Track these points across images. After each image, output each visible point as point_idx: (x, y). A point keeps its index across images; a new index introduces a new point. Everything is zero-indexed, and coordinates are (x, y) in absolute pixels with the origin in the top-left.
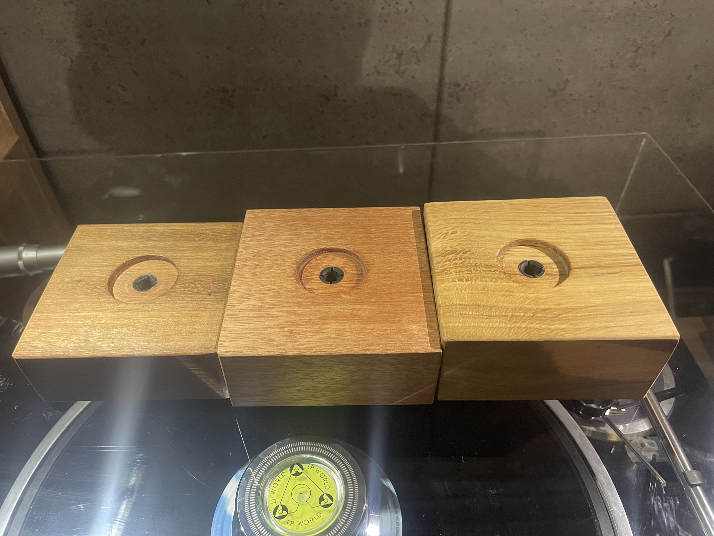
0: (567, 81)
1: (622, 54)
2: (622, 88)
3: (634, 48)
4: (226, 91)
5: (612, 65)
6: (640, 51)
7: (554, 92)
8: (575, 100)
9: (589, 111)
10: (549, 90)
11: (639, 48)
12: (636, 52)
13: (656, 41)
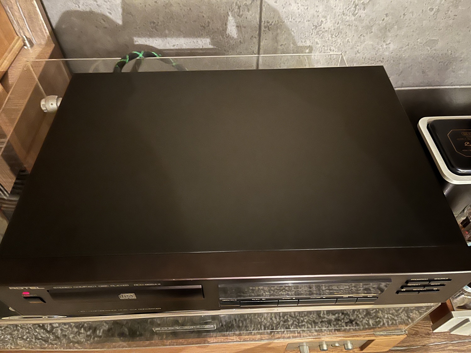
0: (322, 22)
1: (348, 8)
3: (354, 6)
4: (154, 23)
5: (344, 14)
7: (316, 27)
8: (326, 31)
9: (334, 36)
10: (314, 26)
11: (357, 5)
13: (365, 3)
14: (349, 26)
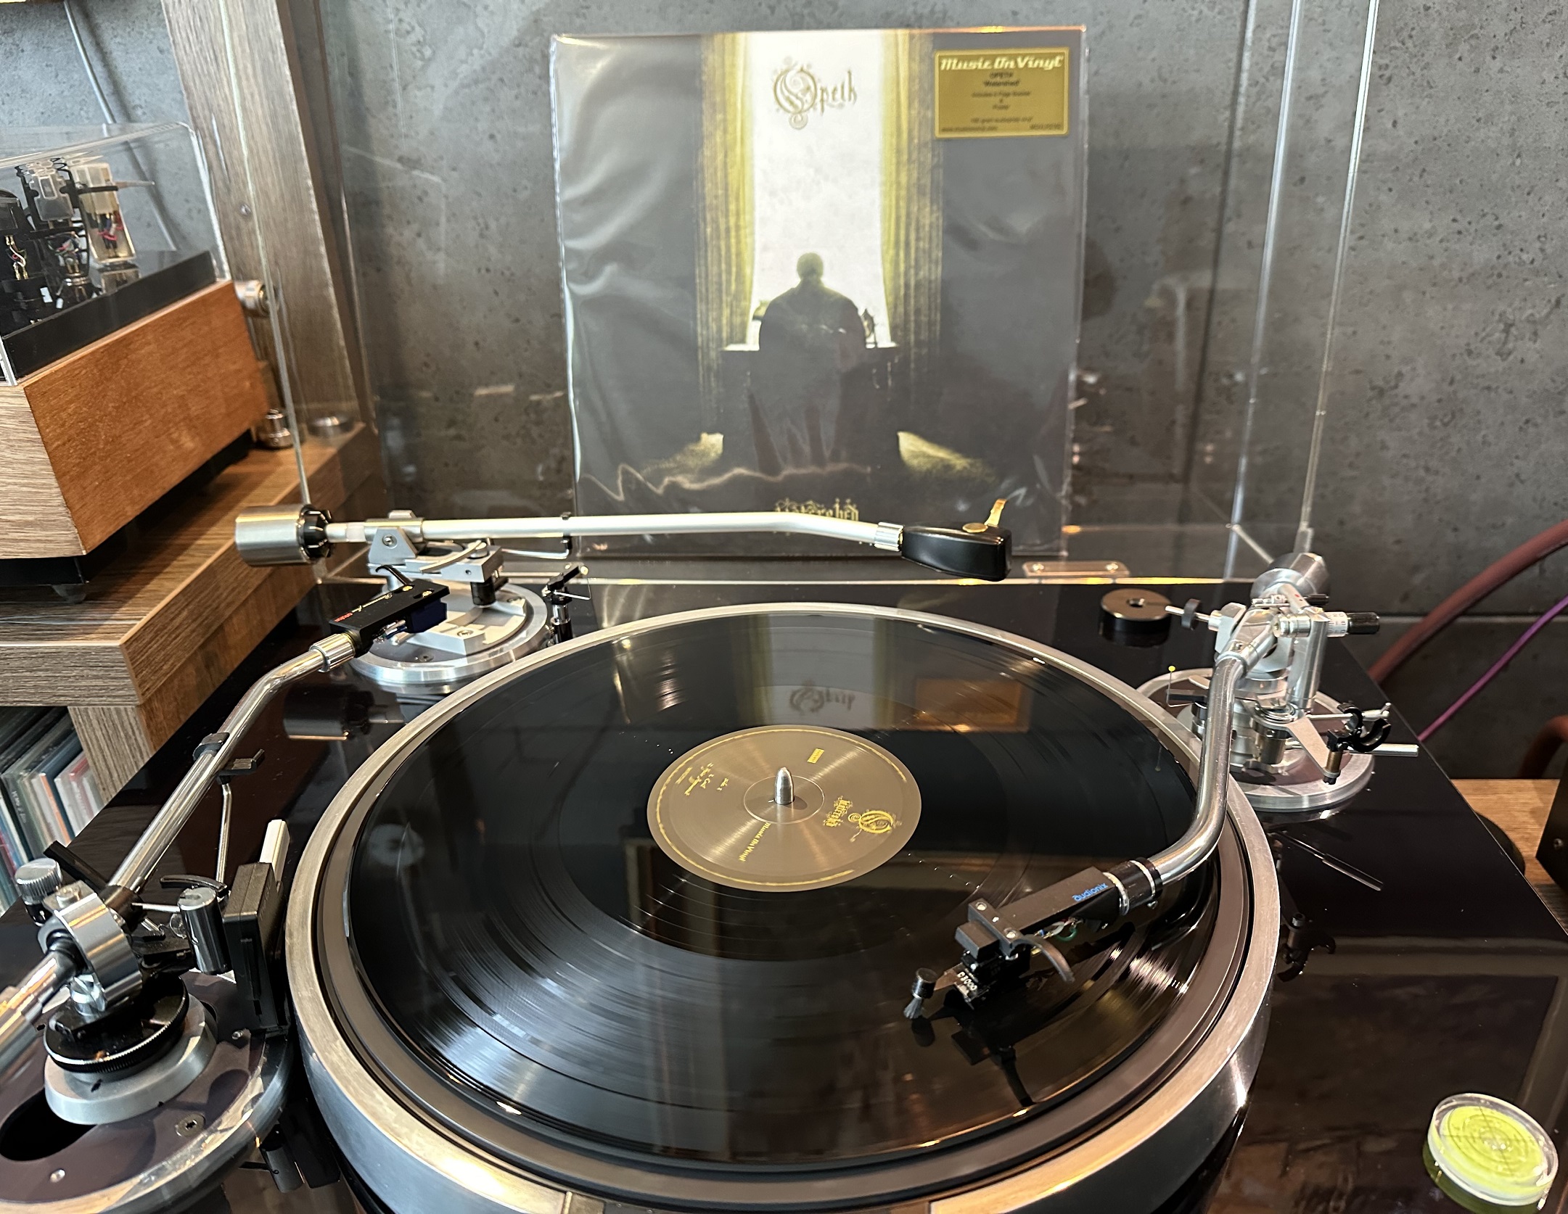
0: (1400, 375)
1: (1484, 334)
2: (1489, 388)
3: (1502, 326)
5: (1470, 353)
6: (1513, 330)
7: (1381, 392)
8: (1414, 406)
9: (1438, 423)
10: (1373, 388)
11: (1511, 325)
12: (1507, 331)
13: (1537, 316)
14: (1486, 392)
